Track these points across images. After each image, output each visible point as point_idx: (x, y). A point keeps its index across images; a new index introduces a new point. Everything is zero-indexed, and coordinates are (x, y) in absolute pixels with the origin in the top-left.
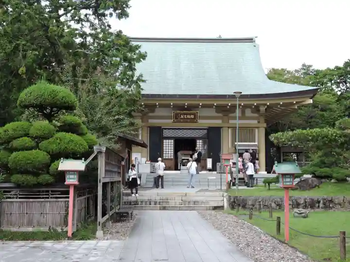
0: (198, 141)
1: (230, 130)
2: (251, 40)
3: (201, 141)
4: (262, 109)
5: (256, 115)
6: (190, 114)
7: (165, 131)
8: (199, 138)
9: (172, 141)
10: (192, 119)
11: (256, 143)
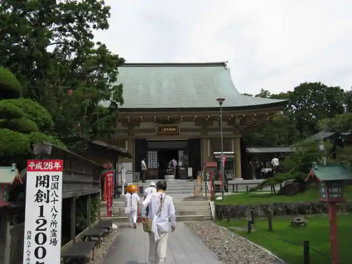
0: (180, 152)
1: (208, 141)
2: (223, 64)
3: (182, 152)
4: (238, 121)
5: (231, 127)
6: (172, 127)
7: (149, 143)
8: (181, 149)
9: (156, 152)
10: (174, 131)
11: (233, 152)
